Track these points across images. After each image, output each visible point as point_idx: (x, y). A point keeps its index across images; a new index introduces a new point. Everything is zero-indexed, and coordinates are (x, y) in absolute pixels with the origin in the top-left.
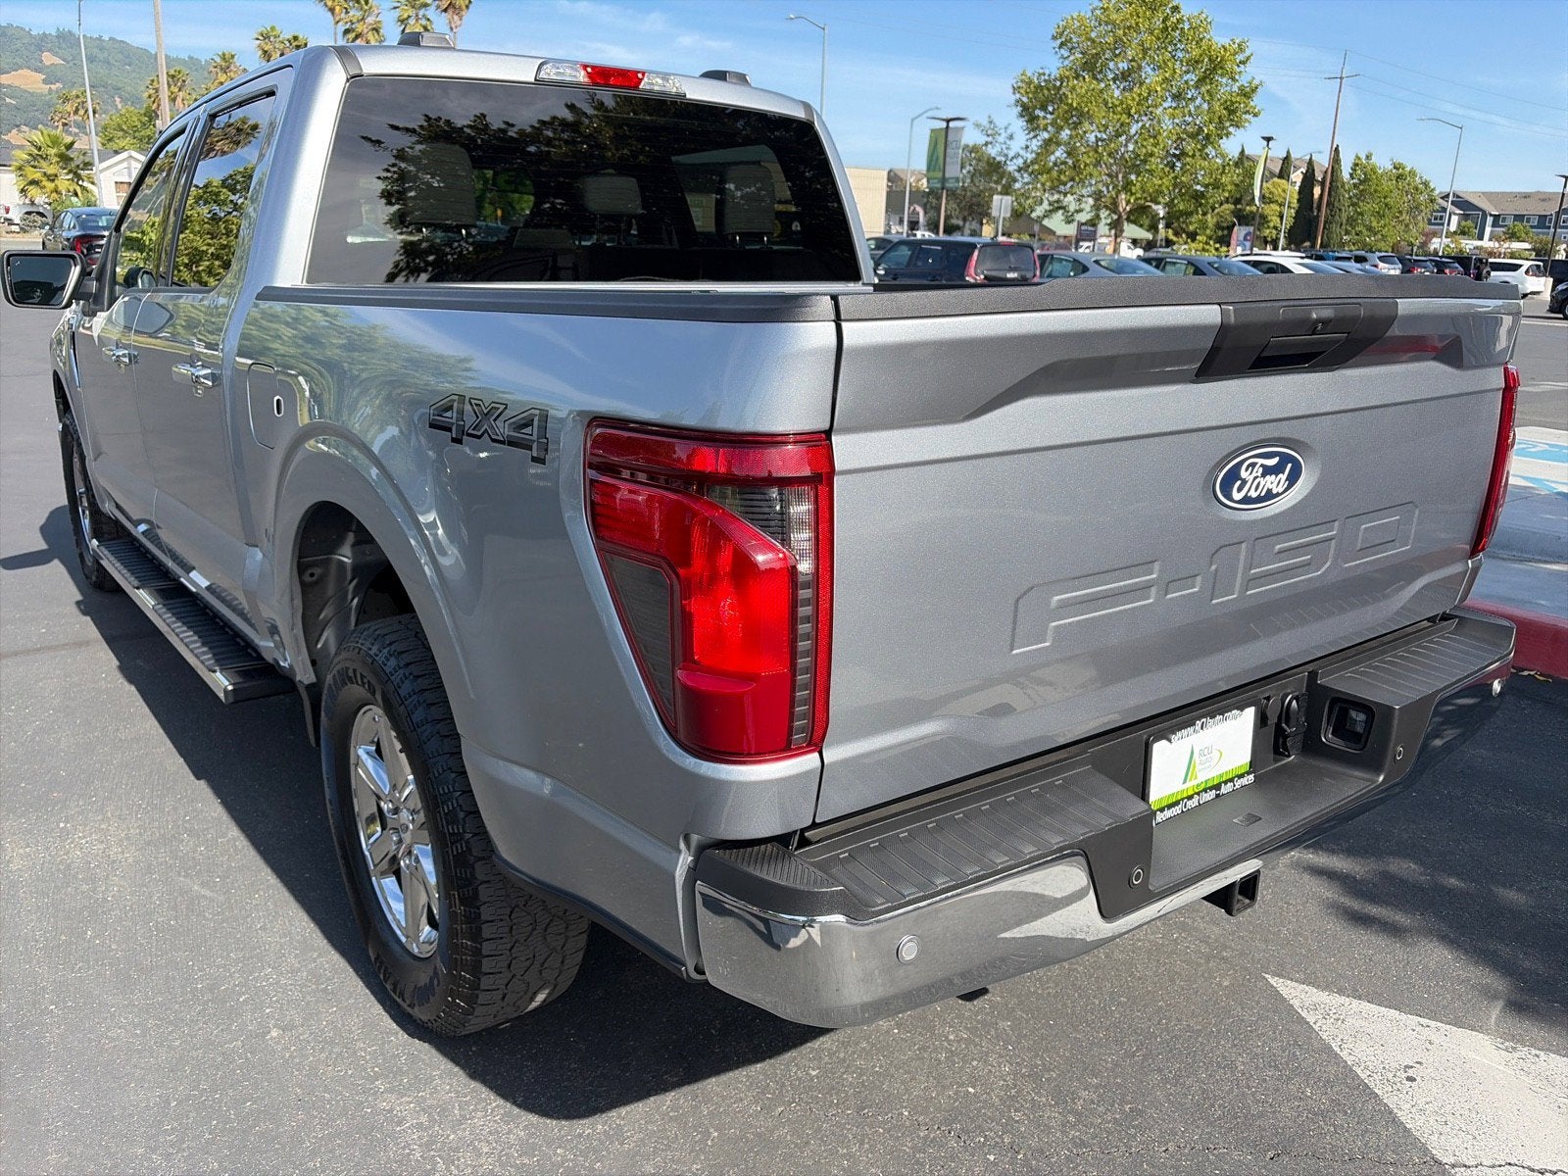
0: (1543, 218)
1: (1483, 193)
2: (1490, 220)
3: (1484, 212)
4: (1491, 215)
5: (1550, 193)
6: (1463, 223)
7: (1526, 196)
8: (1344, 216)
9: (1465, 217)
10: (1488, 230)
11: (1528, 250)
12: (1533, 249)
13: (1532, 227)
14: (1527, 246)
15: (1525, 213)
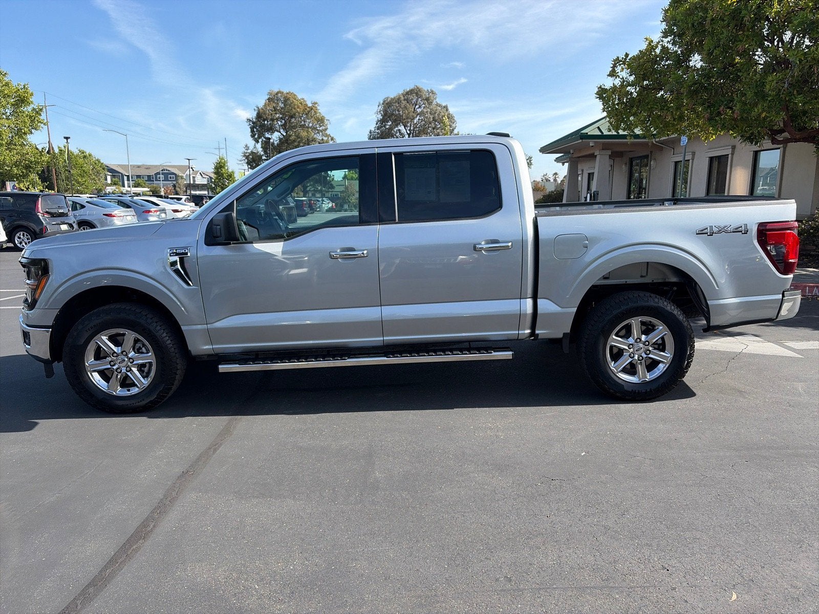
0: (149, 176)
1: (119, 165)
2: (125, 178)
3: (122, 174)
4: (126, 175)
5: (149, 165)
6: (114, 179)
7: (139, 167)
8: (63, 176)
9: (113, 176)
10: (126, 182)
11: (148, 191)
12: (151, 191)
13: (146, 181)
14: (147, 189)
15: (140, 174)
